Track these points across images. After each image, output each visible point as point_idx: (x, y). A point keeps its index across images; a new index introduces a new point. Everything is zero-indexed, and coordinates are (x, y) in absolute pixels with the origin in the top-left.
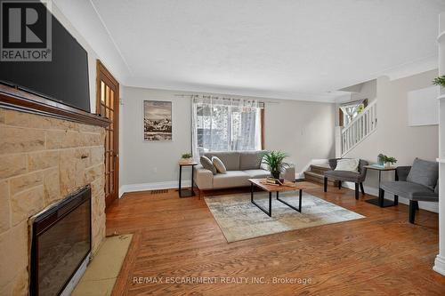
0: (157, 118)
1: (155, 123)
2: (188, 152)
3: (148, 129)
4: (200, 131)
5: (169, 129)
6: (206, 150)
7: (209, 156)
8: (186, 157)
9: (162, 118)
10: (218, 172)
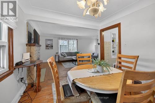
0: (49, 43)
1: (49, 45)
2: (57, 52)
3: (47, 46)
4: (61, 46)
5: (52, 46)
6: (62, 52)
7: (63, 53)
8: (57, 53)
9: (50, 43)
10: (65, 57)
